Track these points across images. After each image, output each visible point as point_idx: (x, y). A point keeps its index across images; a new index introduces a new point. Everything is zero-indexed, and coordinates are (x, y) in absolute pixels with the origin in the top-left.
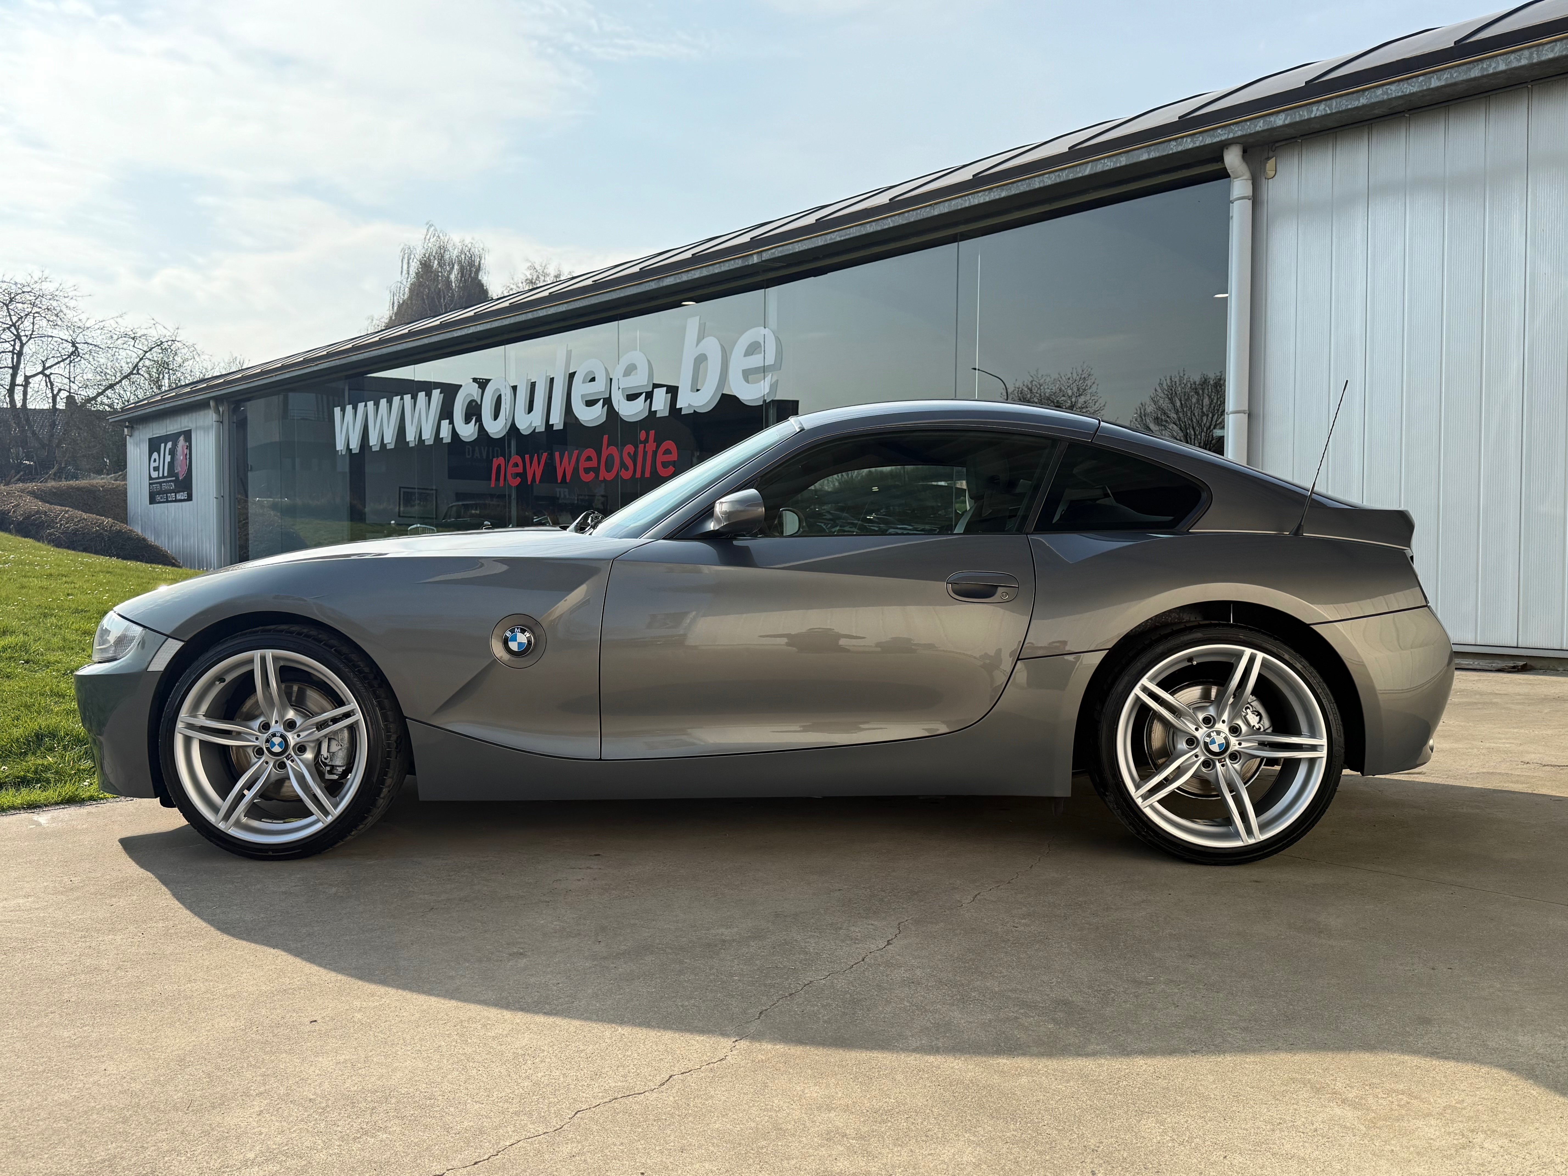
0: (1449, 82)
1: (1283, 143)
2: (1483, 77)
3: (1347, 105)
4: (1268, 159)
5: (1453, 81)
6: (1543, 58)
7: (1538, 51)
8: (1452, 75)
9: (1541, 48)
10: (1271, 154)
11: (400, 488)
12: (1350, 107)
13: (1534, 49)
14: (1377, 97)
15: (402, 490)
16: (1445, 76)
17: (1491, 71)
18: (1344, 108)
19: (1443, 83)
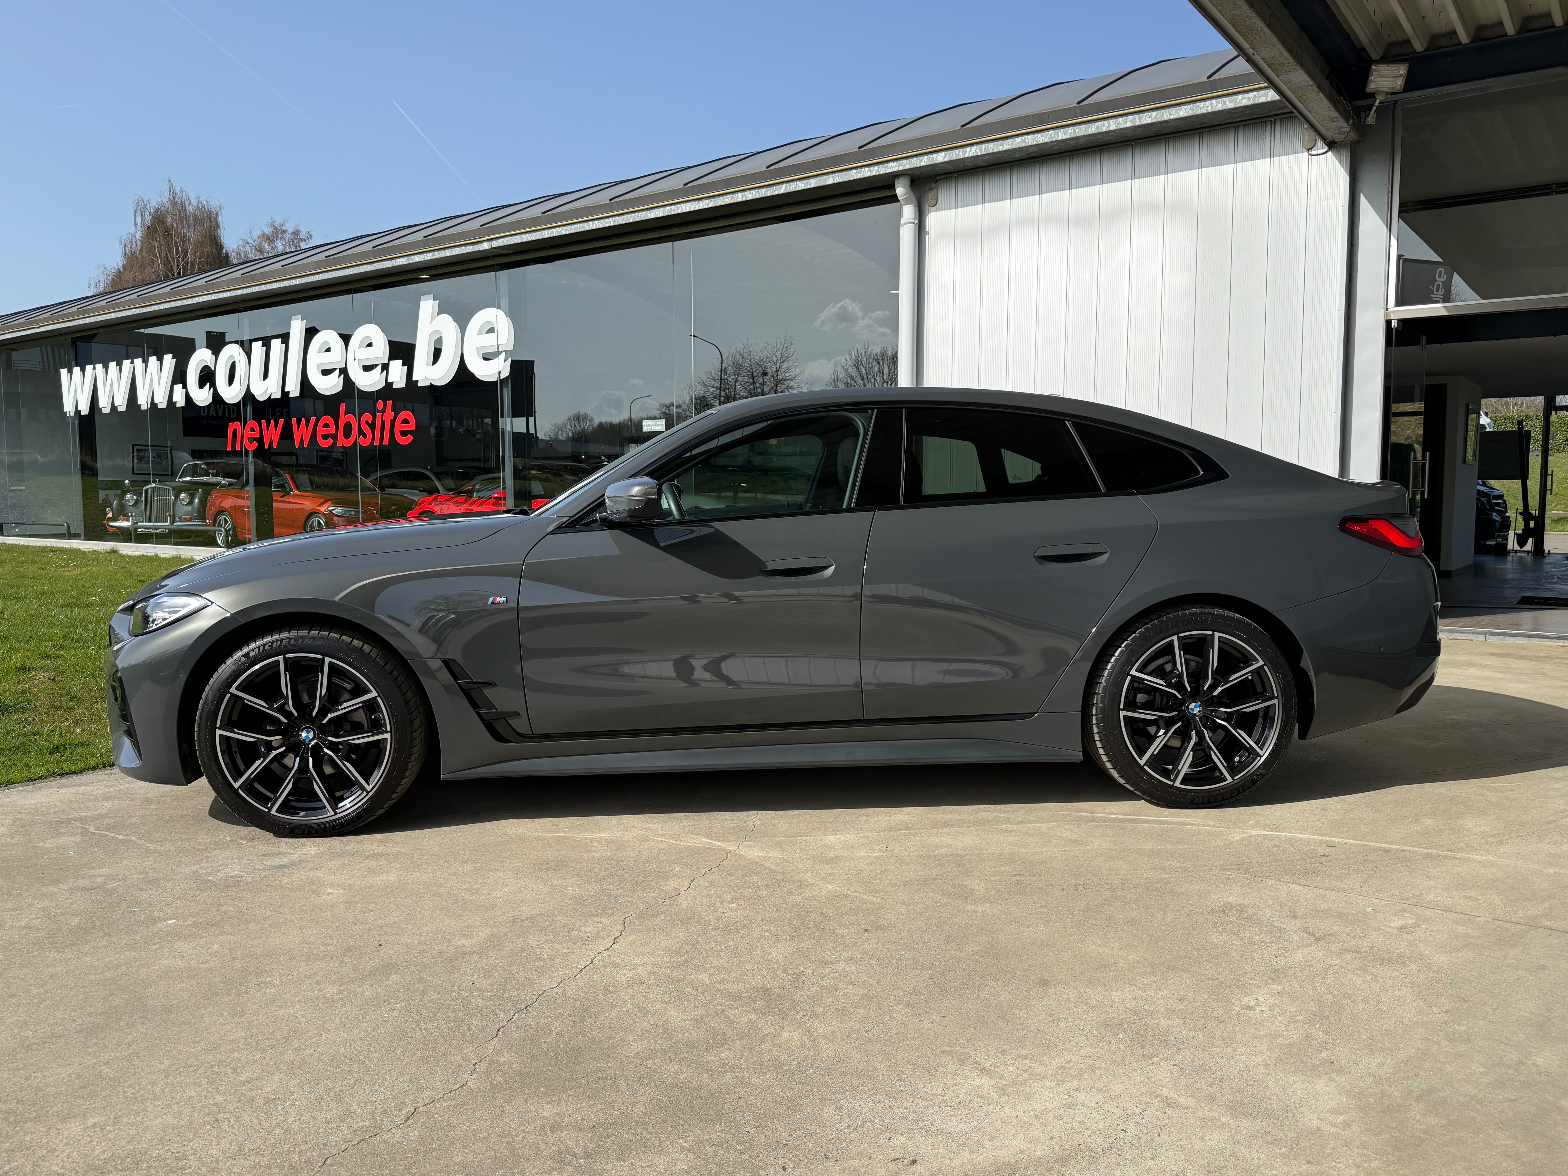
1: (944, 177)
2: (1097, 135)
4: (931, 189)
5: (1075, 135)
6: (1143, 123)
7: (1139, 117)
8: (1075, 131)
9: (1141, 115)
10: (933, 185)
11: (133, 445)
13: (1136, 115)
15: (136, 448)
16: (1070, 131)
17: (1104, 130)
18: (991, 151)
19: (1068, 137)
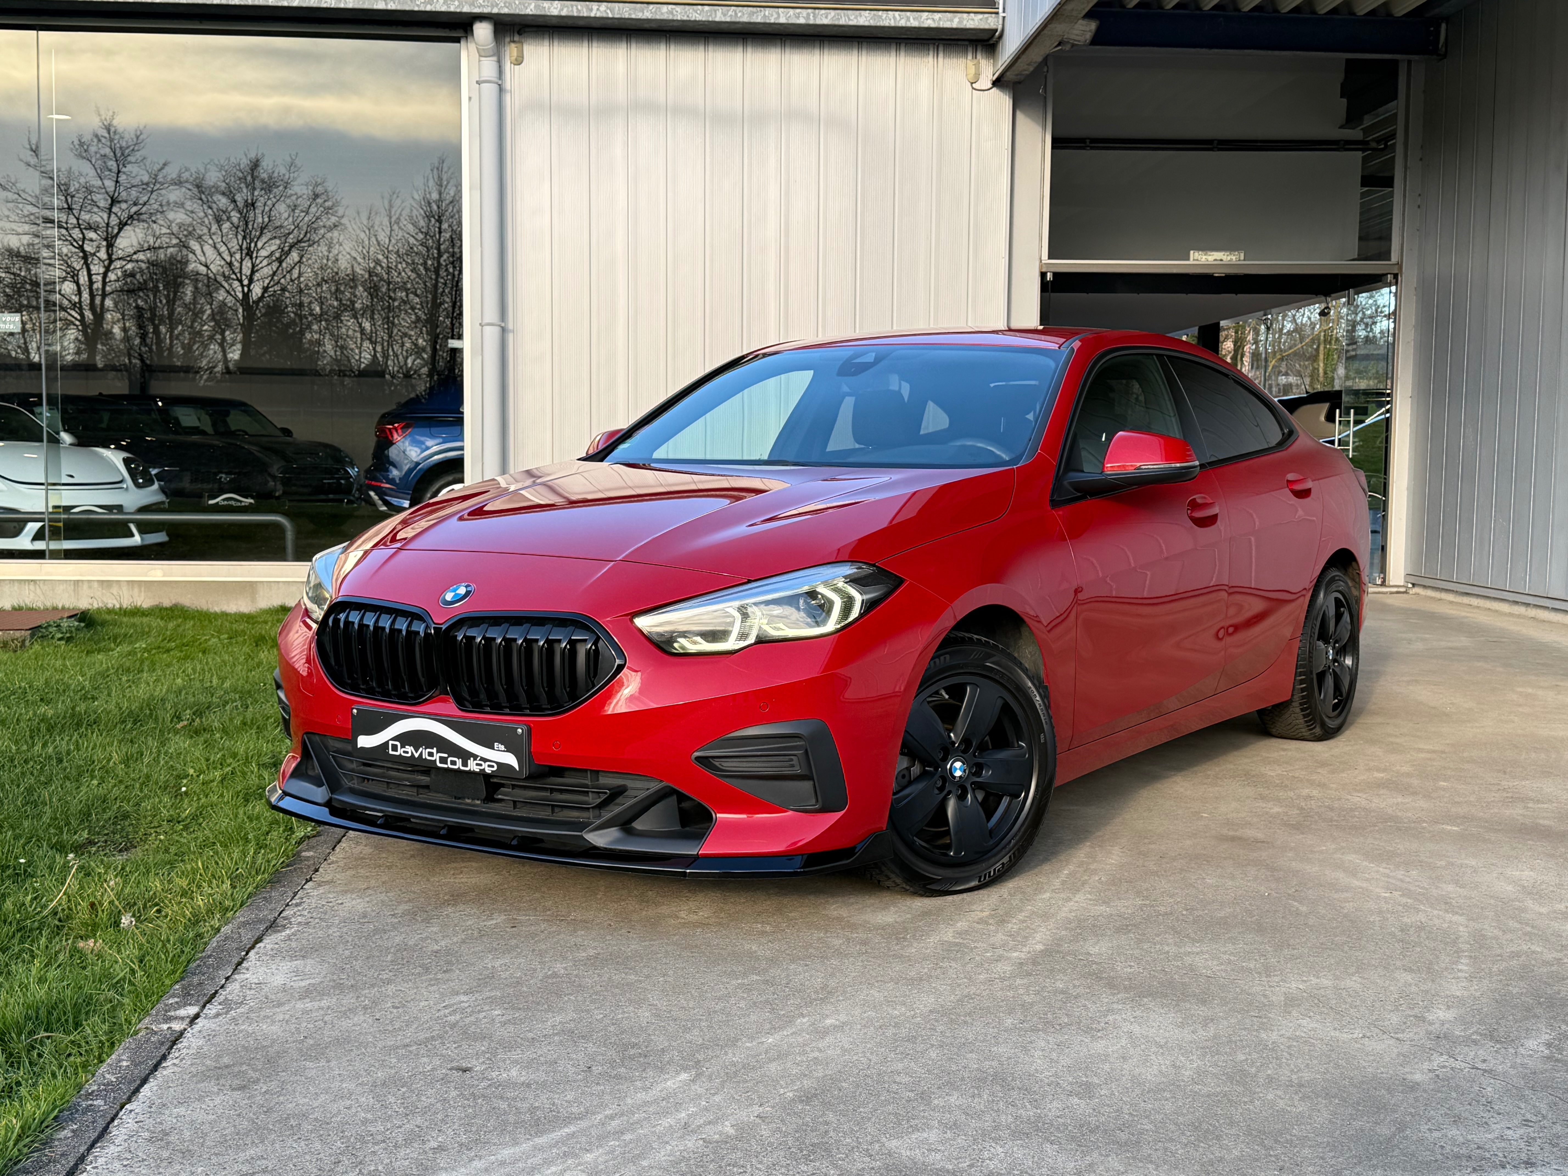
0: (734, 20)
1: (535, 29)
2: (764, 24)
3: (630, 14)
5: (738, 20)
6: (818, 22)
7: (814, 14)
8: (736, 14)
9: (817, 11)
10: (516, 38)
12: (633, 16)
13: (810, 11)
14: (662, 14)
16: (730, 13)
17: (772, 21)
18: (627, 16)
19: (728, 19)
